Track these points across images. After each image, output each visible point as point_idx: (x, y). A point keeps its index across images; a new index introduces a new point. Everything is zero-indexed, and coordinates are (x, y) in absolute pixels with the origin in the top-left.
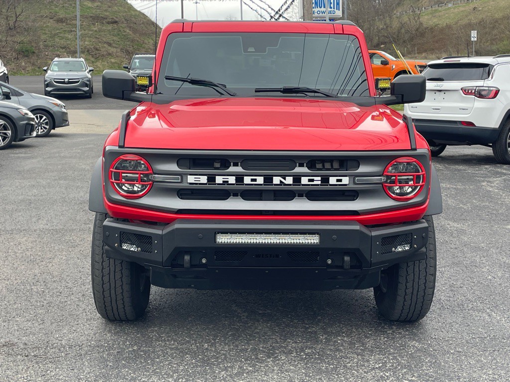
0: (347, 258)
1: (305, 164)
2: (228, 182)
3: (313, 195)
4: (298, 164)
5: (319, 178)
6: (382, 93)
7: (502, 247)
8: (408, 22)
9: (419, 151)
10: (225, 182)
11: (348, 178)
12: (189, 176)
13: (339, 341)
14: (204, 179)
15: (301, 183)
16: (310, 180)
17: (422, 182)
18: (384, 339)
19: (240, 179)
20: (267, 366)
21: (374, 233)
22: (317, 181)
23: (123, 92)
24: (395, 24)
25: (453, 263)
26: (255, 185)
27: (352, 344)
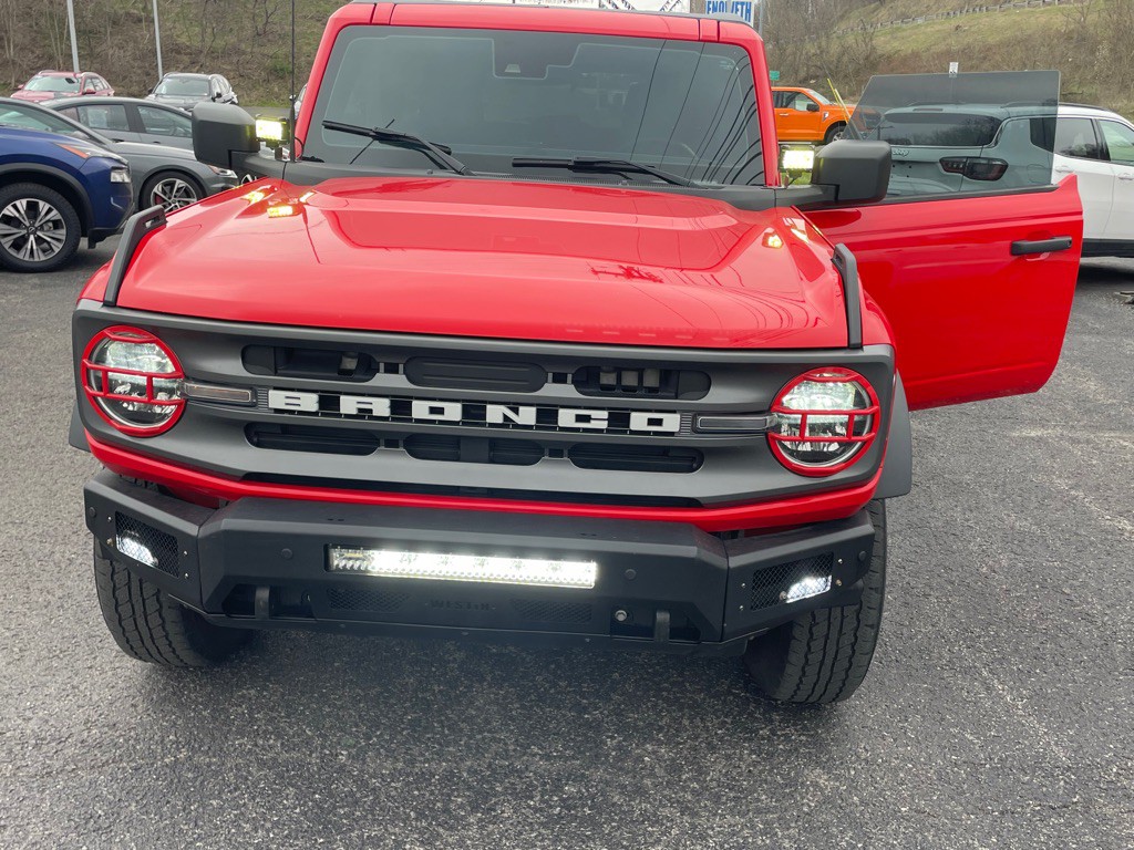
0: (663, 617)
1: (570, 377)
2: (371, 411)
3: (587, 453)
4: (550, 376)
5: (605, 414)
6: (791, 179)
7: (1004, 484)
8: (854, 46)
9: (869, 351)
10: (364, 413)
11: (677, 416)
12: (271, 392)
13: (646, 759)
14: (309, 402)
15: (556, 423)
16: (579, 418)
17: (870, 431)
18: (749, 755)
19: (401, 405)
21: (736, 561)
22: (600, 420)
23: (230, 152)
24: (835, 48)
25: (910, 525)
26: (441, 422)
27: (674, 769)
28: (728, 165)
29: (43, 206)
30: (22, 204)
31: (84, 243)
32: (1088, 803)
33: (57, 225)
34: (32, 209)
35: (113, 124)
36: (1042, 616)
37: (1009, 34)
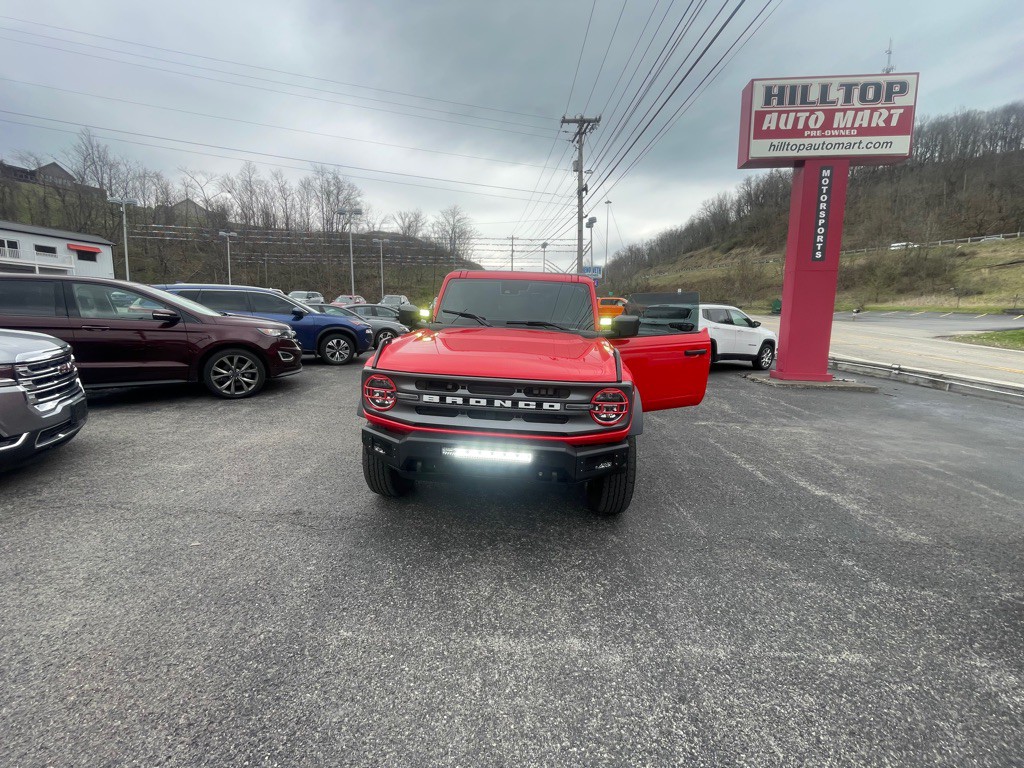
1: (523, 391)
2: (456, 402)
3: (529, 417)
4: (516, 390)
5: (535, 403)
6: (603, 328)
8: (641, 283)
9: (623, 383)
10: (454, 403)
11: (559, 404)
12: (424, 396)
13: (551, 531)
14: (436, 399)
15: (518, 406)
16: (526, 405)
17: (626, 410)
18: (589, 530)
19: (466, 400)
20: (485, 555)
21: (579, 454)
22: (533, 405)
23: (411, 320)
24: (634, 284)
26: (479, 406)
27: (561, 534)
28: (585, 324)
29: (342, 342)
30: (335, 341)
31: (355, 355)
32: (711, 549)
33: (346, 348)
34: (338, 343)
35: (366, 313)
36: (700, 486)
37: (700, 279)
